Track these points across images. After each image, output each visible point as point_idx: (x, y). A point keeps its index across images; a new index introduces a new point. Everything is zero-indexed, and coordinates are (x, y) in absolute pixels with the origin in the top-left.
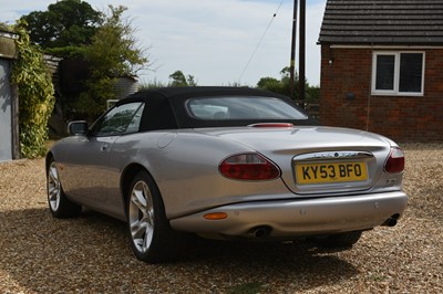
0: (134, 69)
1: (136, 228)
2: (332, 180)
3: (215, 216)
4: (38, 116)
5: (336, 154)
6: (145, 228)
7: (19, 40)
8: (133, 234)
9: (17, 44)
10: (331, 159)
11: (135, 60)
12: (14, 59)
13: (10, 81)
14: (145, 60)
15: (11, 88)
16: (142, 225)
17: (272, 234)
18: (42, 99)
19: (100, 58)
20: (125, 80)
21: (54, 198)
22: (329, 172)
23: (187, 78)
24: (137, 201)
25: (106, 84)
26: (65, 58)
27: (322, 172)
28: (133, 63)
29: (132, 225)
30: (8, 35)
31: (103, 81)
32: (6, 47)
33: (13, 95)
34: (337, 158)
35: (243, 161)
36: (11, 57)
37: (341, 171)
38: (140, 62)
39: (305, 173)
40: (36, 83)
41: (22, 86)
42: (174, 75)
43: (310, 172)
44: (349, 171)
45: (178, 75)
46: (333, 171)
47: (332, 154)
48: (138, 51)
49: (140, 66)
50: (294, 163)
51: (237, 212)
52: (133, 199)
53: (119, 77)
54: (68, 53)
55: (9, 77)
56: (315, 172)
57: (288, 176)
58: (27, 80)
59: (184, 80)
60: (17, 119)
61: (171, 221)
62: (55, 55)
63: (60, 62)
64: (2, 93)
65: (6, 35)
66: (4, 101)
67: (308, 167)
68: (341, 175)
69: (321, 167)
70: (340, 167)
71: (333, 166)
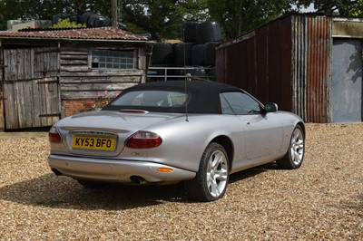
2: (91, 148)
22: (90, 143)
27: (86, 142)
30: (357, 20)
32: (354, 30)
36: (360, 37)
37: (97, 143)
39: (77, 142)
44: (102, 143)
46: (93, 143)
55: (359, 53)
56: (82, 142)
64: (352, 67)
65: (354, 20)
66: (354, 73)
67: (80, 138)
68: (97, 146)
69: (87, 139)
70: (98, 140)
71: (93, 140)
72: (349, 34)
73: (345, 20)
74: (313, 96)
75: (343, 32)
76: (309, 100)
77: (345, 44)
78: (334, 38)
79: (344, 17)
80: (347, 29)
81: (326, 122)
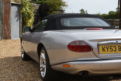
0: (64, 8)
1: (42, 67)
2: (115, 52)
3: (66, 66)
4: (29, 24)
5: (117, 42)
6: (44, 68)
8: (41, 70)
10: (114, 43)
11: (64, 5)
12: (20, 5)
13: (19, 12)
14: (67, 5)
15: (20, 14)
16: (44, 67)
17: (89, 74)
18: (30, 18)
19: (53, 4)
20: (60, 12)
21: (22, 54)
22: (114, 49)
23: (85, 11)
24: (42, 57)
25: (54, 13)
26: (41, 5)
27: (110, 49)
28: (63, 6)
29: (41, 66)
31: (53, 12)
32: (17, 1)
33: (20, 17)
34: (117, 43)
35: (78, 44)
36: (19, 4)
37: (119, 49)
38: (65, 6)
39: (103, 49)
40: (28, 13)
41: (23, 14)
42: (81, 10)
43: (106, 49)
45: (82, 10)
46: (116, 49)
47: (115, 41)
48: (65, 2)
49: (65, 7)
50: (98, 45)
51: (74, 64)
52: (41, 56)
53: (59, 11)
54: (42, 3)
55: (19, 10)
56: (108, 49)
57: (95, 50)
58: (25, 11)
59: (84, 12)
60: (21, 24)
61: (52, 66)
62: (38, 3)
63: (40, 6)
64: (16, 16)
66: (17, 18)
67: (105, 47)
68: (119, 51)
69: (110, 47)
70: (119, 47)
71: (115, 47)
74: (6, 28)
75: (14, 1)
76: (5, 30)
78: (11, 3)
81: (11, 39)
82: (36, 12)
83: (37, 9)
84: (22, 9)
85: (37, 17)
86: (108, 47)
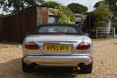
2: (57, 51)
3: (25, 59)
5: (58, 43)
7: (59, 11)
9: (58, 12)
10: (56, 44)
12: (57, 16)
19: (99, 15)
22: (56, 48)
26: (89, 15)
27: (54, 48)
30: (56, 9)
31: (98, 22)
32: (55, 13)
37: (61, 48)
43: (50, 48)
44: (63, 48)
46: (58, 48)
55: (56, 21)
56: (51, 48)
58: (61, 22)
62: (85, 14)
63: (87, 16)
65: (55, 9)
67: (49, 47)
68: (60, 50)
69: (54, 47)
70: (60, 47)
71: (58, 47)
72: (53, 14)
73: (52, 9)
75: (52, 13)
77: (52, 17)
78: (49, 15)
79: (52, 8)
80: (53, 12)
82: (83, 22)
83: (84, 19)
84: (59, 19)
85: (85, 26)
86: (52, 47)
